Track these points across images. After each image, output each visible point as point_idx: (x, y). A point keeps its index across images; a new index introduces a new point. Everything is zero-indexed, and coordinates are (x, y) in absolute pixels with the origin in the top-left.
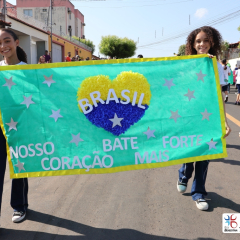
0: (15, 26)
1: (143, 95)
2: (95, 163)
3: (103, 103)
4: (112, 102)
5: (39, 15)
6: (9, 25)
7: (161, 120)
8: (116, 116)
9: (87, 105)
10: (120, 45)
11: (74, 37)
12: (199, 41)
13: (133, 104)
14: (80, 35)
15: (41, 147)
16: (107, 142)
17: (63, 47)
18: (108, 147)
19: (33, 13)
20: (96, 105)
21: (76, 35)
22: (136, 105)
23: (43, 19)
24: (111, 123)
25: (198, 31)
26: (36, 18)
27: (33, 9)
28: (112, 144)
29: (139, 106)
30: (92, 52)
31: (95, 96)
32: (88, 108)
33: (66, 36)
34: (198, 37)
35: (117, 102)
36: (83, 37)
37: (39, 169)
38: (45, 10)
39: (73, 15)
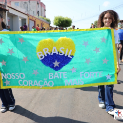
0: (11, 11)
1: (71, 51)
2: (44, 84)
3: (50, 54)
4: (55, 54)
5: (22, 5)
6: (8, 11)
7: (80, 63)
8: (56, 61)
9: (41, 55)
10: (63, 21)
11: (40, 16)
12: (106, 18)
13: (66, 55)
14: (43, 16)
15: (18, 75)
16: (51, 75)
17: (35, 22)
18: (51, 77)
19: (19, 4)
20: (46, 55)
21: (42, 16)
22: (67, 56)
23: (25, 7)
24: (54, 65)
25: (106, 12)
26: (21, 7)
27: (20, 2)
28: (54, 75)
29: (69, 56)
30: (50, 24)
31: (46, 50)
32: (42, 57)
33: (36, 16)
34: (106, 16)
35: (57, 54)
36: (45, 17)
37: (18, 84)
38: (25, 3)
39: (40, 5)
